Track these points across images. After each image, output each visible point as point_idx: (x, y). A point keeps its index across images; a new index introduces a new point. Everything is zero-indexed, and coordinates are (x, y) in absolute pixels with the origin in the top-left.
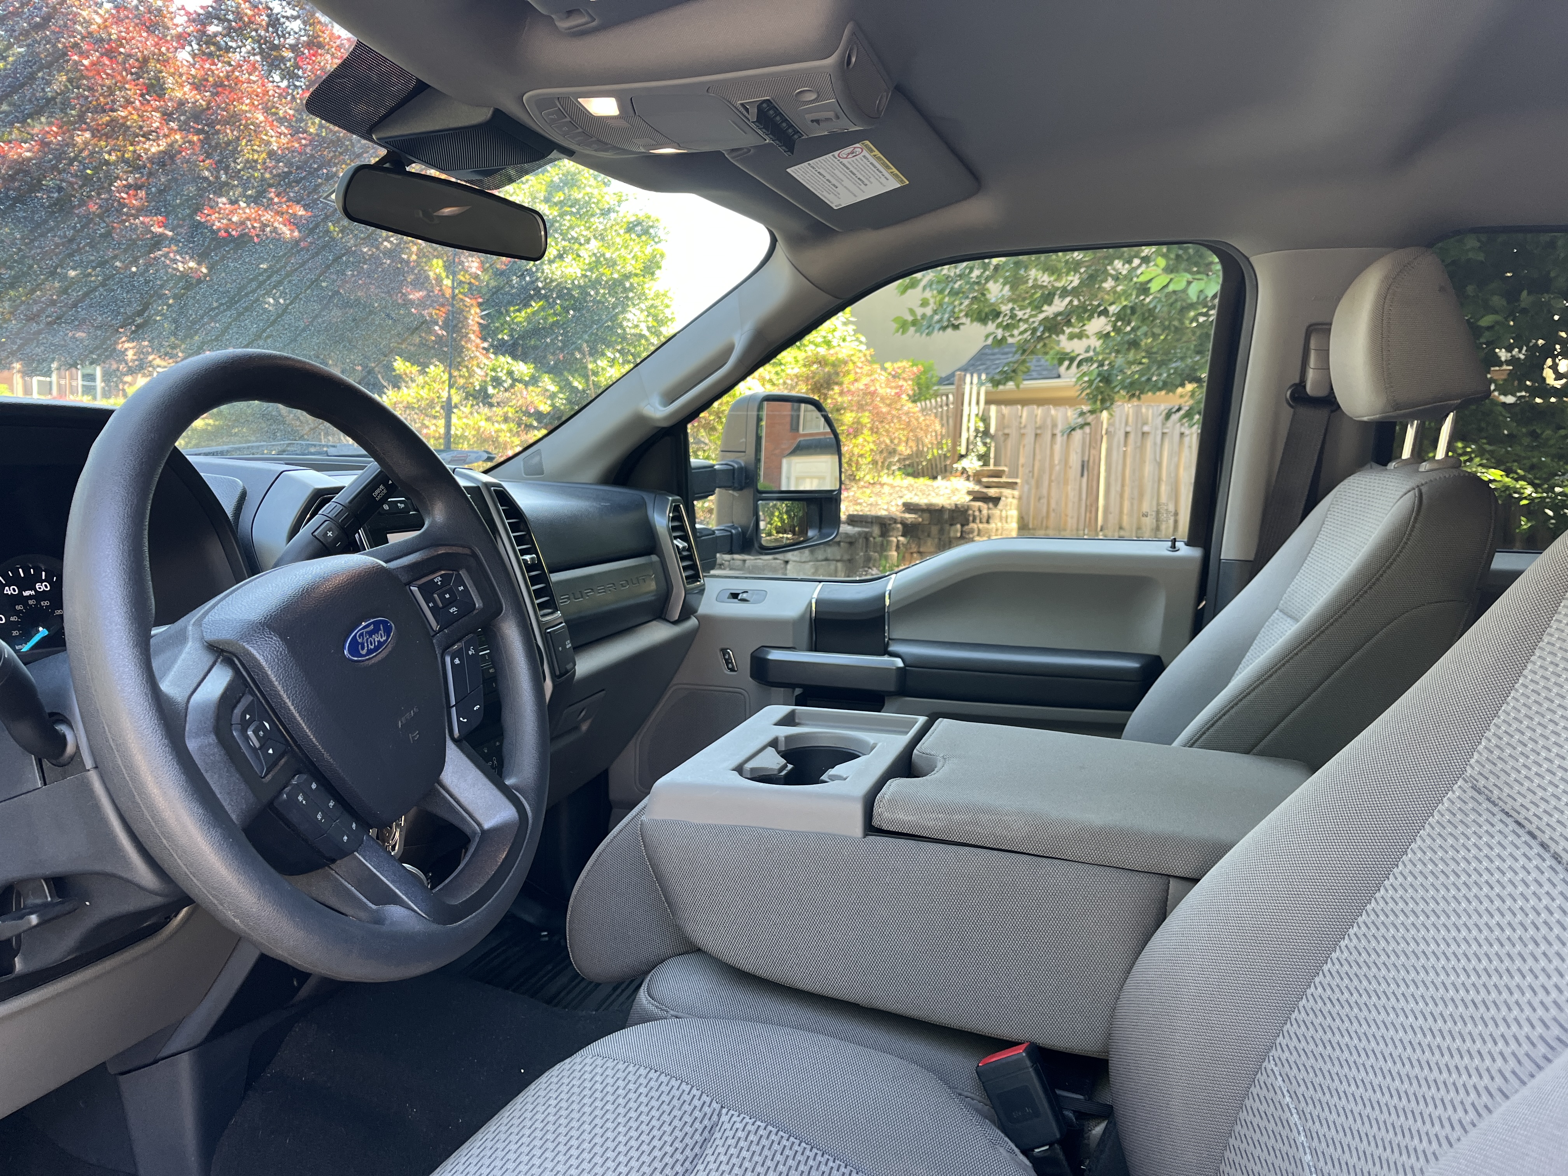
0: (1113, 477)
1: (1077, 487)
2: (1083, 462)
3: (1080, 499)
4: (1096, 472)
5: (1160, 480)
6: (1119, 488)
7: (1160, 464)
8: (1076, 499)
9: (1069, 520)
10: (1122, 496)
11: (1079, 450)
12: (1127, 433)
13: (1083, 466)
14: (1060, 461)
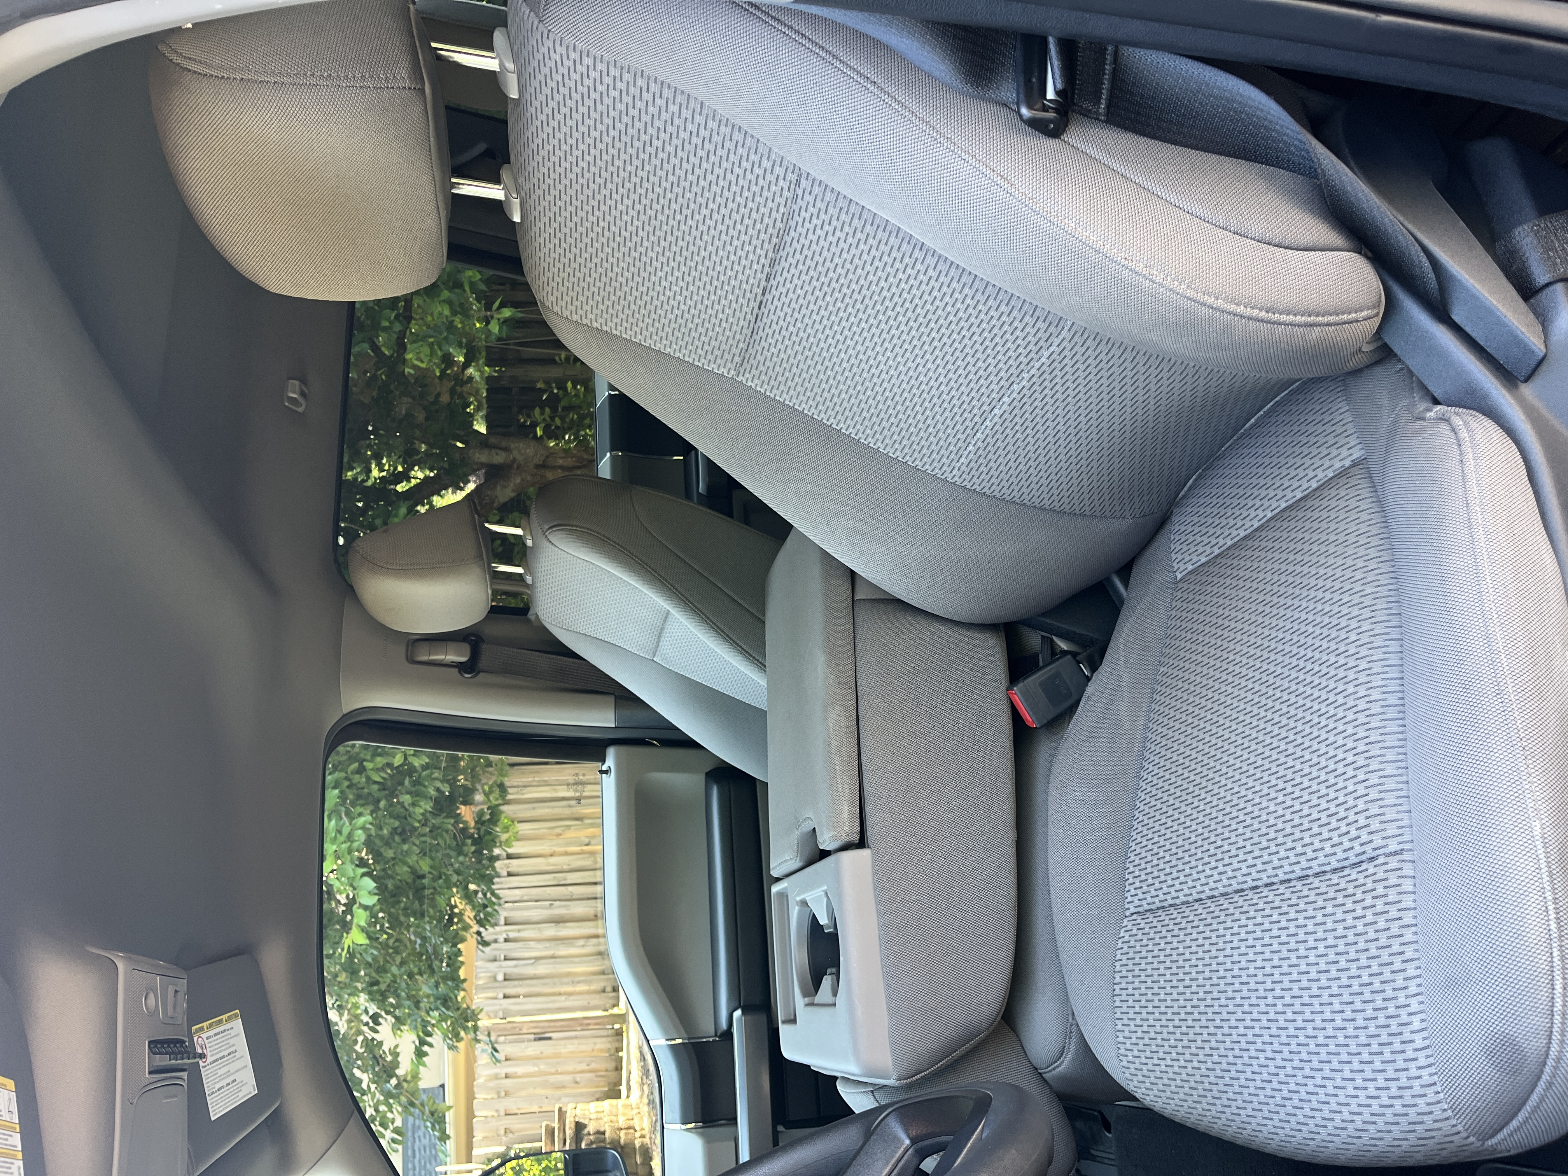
0: (550, 1006)
1: (562, 1042)
2: (535, 1040)
3: (576, 1037)
4: (547, 1024)
5: (552, 957)
6: (563, 998)
7: (537, 959)
8: (576, 1041)
9: (598, 1046)
10: (570, 994)
11: (523, 1045)
12: (505, 997)
13: (540, 1039)
14: (535, 1065)
